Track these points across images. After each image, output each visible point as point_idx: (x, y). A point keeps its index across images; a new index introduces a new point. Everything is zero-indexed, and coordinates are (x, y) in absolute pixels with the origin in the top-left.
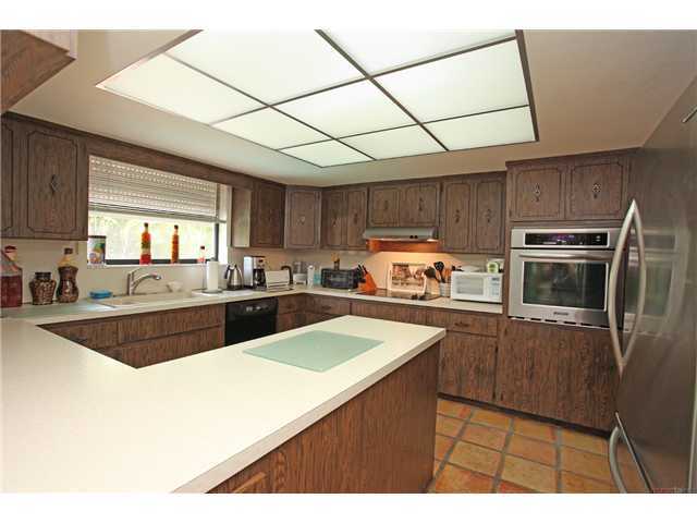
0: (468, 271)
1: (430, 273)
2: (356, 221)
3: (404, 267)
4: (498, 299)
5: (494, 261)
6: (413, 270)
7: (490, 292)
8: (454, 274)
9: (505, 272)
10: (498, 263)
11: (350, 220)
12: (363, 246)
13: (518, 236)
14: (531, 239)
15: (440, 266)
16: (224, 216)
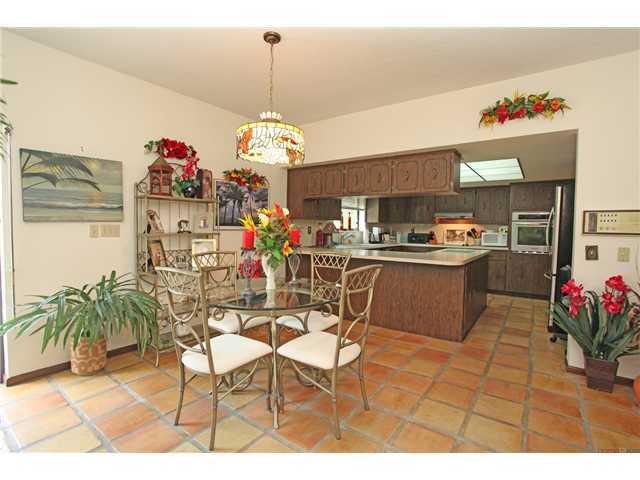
0: (489, 232)
1: (469, 234)
2: (428, 208)
3: (453, 232)
4: (505, 245)
5: (503, 227)
6: (458, 233)
7: (501, 242)
8: (483, 234)
9: (509, 233)
10: (506, 228)
11: (425, 208)
12: (432, 221)
13: (515, 215)
14: (521, 217)
15: (473, 230)
16: (363, 207)
